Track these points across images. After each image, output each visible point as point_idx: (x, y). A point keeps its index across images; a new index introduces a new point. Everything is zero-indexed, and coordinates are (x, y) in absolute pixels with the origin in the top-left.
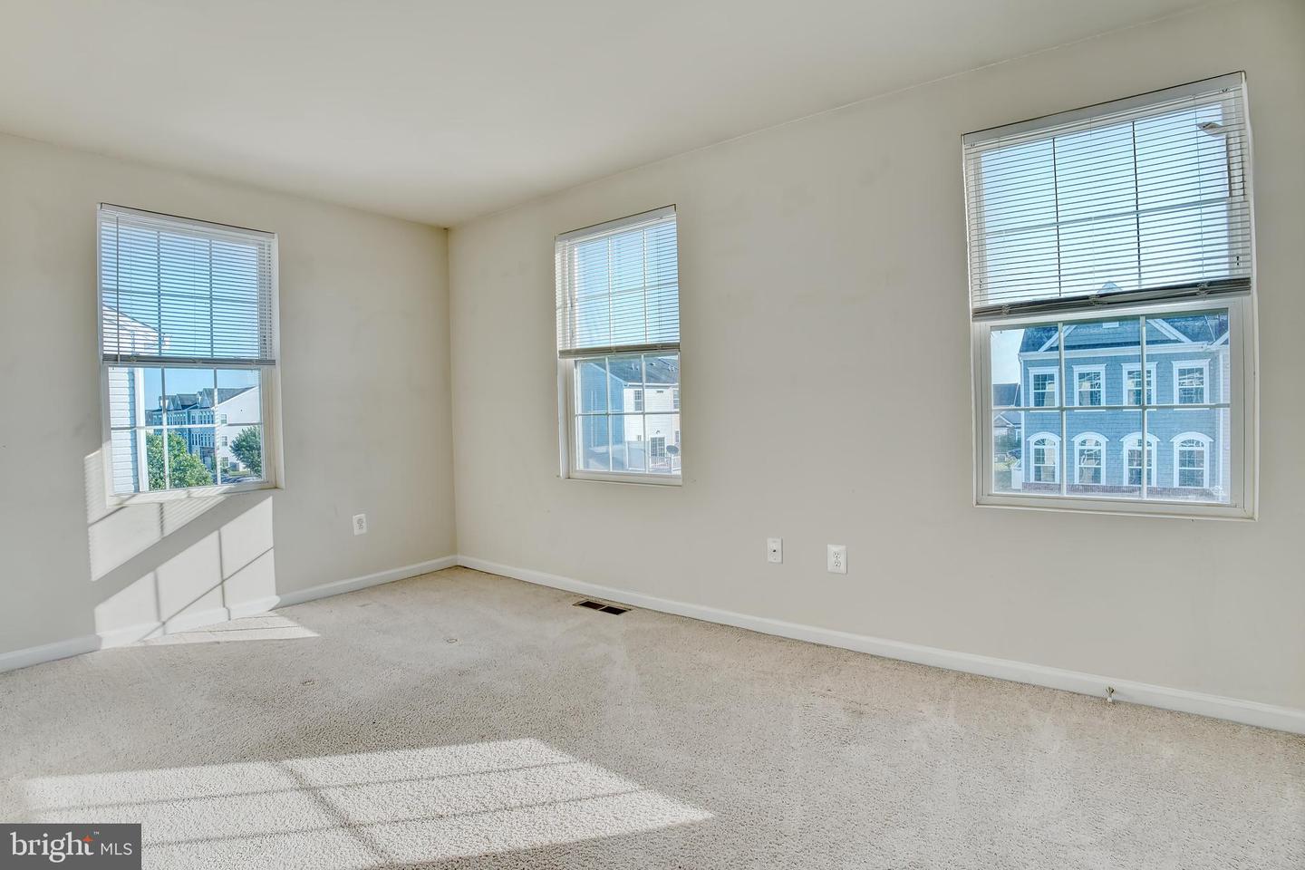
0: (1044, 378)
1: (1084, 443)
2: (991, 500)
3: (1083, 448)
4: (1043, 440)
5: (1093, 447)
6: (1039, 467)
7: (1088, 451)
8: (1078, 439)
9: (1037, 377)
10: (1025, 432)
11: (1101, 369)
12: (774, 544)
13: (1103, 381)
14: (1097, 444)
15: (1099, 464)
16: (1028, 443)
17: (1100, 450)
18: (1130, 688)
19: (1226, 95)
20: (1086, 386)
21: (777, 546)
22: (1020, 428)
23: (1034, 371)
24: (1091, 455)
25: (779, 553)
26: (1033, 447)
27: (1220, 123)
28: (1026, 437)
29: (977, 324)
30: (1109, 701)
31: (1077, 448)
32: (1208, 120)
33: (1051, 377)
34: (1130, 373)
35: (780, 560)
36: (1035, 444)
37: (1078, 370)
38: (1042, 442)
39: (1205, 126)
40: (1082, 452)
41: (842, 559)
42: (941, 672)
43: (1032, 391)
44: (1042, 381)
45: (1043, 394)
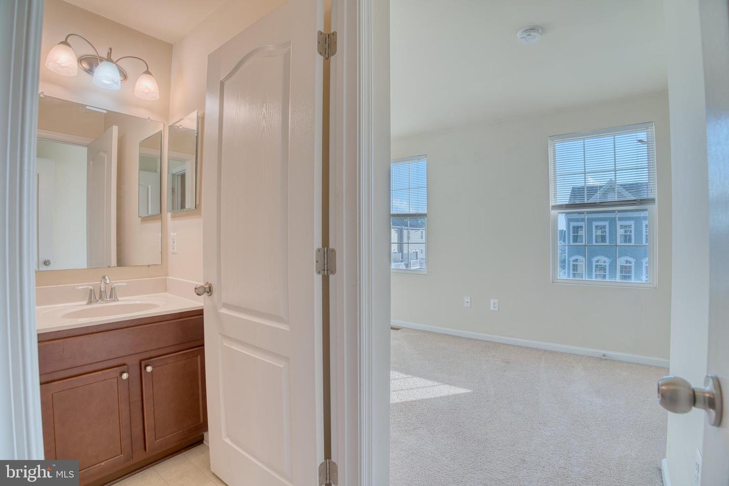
0: (578, 227)
1: (597, 261)
2: (558, 281)
3: (597, 264)
4: (577, 260)
5: (602, 264)
6: (575, 274)
7: (600, 265)
8: (594, 259)
9: (574, 227)
10: (568, 255)
11: (607, 224)
12: (467, 299)
13: (607, 230)
14: (605, 262)
15: (605, 272)
16: (569, 261)
17: (606, 265)
18: (611, 353)
19: (648, 130)
20: (599, 233)
21: (469, 300)
22: (565, 253)
23: (572, 224)
24: (601, 268)
25: (470, 303)
26: (571, 263)
27: (646, 140)
28: (569, 258)
29: (553, 211)
30: (604, 359)
31: (594, 264)
32: (640, 139)
33: (581, 227)
34: (621, 226)
35: (470, 306)
36: (573, 262)
37: (595, 224)
38: (576, 260)
39: (640, 141)
40: (597, 266)
41: (497, 305)
42: (537, 350)
43: (571, 234)
44: (576, 229)
45: (577, 236)
